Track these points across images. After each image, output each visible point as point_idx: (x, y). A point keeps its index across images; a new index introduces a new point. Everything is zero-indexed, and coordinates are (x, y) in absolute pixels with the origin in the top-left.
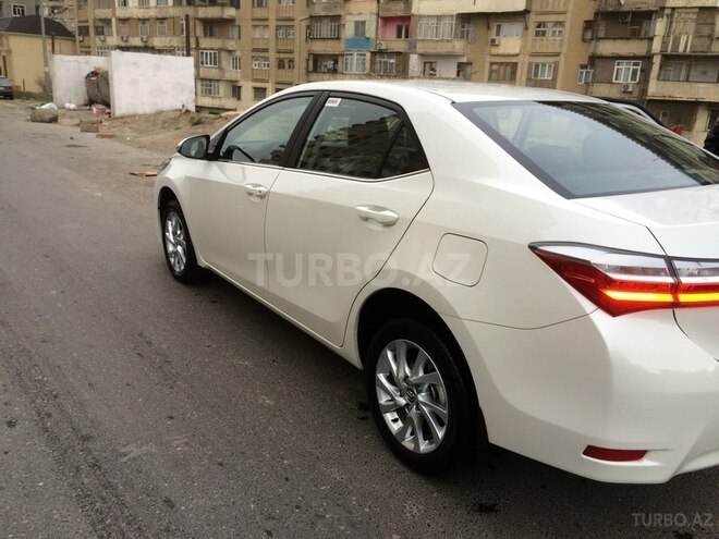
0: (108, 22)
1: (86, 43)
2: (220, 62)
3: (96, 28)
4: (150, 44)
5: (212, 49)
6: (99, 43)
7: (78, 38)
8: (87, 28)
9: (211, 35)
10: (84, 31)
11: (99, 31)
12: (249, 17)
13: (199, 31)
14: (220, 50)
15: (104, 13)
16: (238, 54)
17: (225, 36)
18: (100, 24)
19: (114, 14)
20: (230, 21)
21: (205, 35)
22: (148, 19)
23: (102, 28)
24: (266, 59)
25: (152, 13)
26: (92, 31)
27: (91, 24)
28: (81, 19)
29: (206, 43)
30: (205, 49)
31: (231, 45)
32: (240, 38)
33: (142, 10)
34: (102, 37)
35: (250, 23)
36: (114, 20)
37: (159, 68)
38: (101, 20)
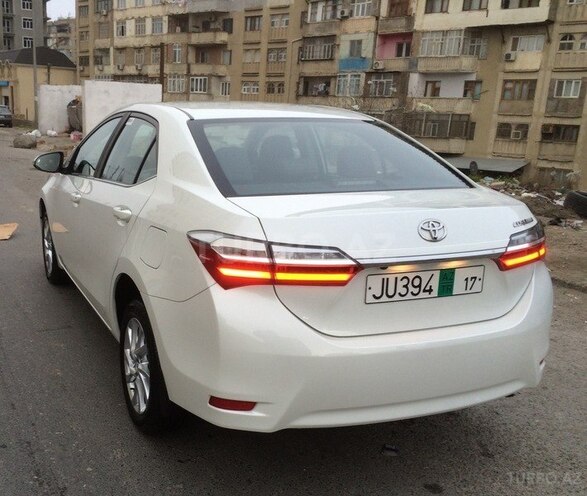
0: (106, 51)
1: (86, 73)
2: (209, 88)
3: (96, 57)
4: (144, 72)
5: (202, 75)
6: (97, 73)
7: (79, 68)
8: (87, 58)
9: (203, 61)
10: (84, 61)
11: (98, 61)
12: (241, 41)
13: (192, 57)
14: (210, 76)
15: (102, 43)
16: (228, 79)
17: (216, 62)
18: (99, 54)
19: (112, 44)
20: (222, 46)
21: (197, 61)
22: (143, 48)
23: (101, 57)
24: (256, 83)
25: (147, 41)
26: (91, 62)
27: (91, 54)
28: (83, 49)
29: (197, 69)
30: (196, 75)
31: (221, 70)
32: (230, 63)
33: (138, 39)
34: (100, 67)
35: (242, 47)
36: (112, 50)
37: (128, 95)
38: (100, 50)
